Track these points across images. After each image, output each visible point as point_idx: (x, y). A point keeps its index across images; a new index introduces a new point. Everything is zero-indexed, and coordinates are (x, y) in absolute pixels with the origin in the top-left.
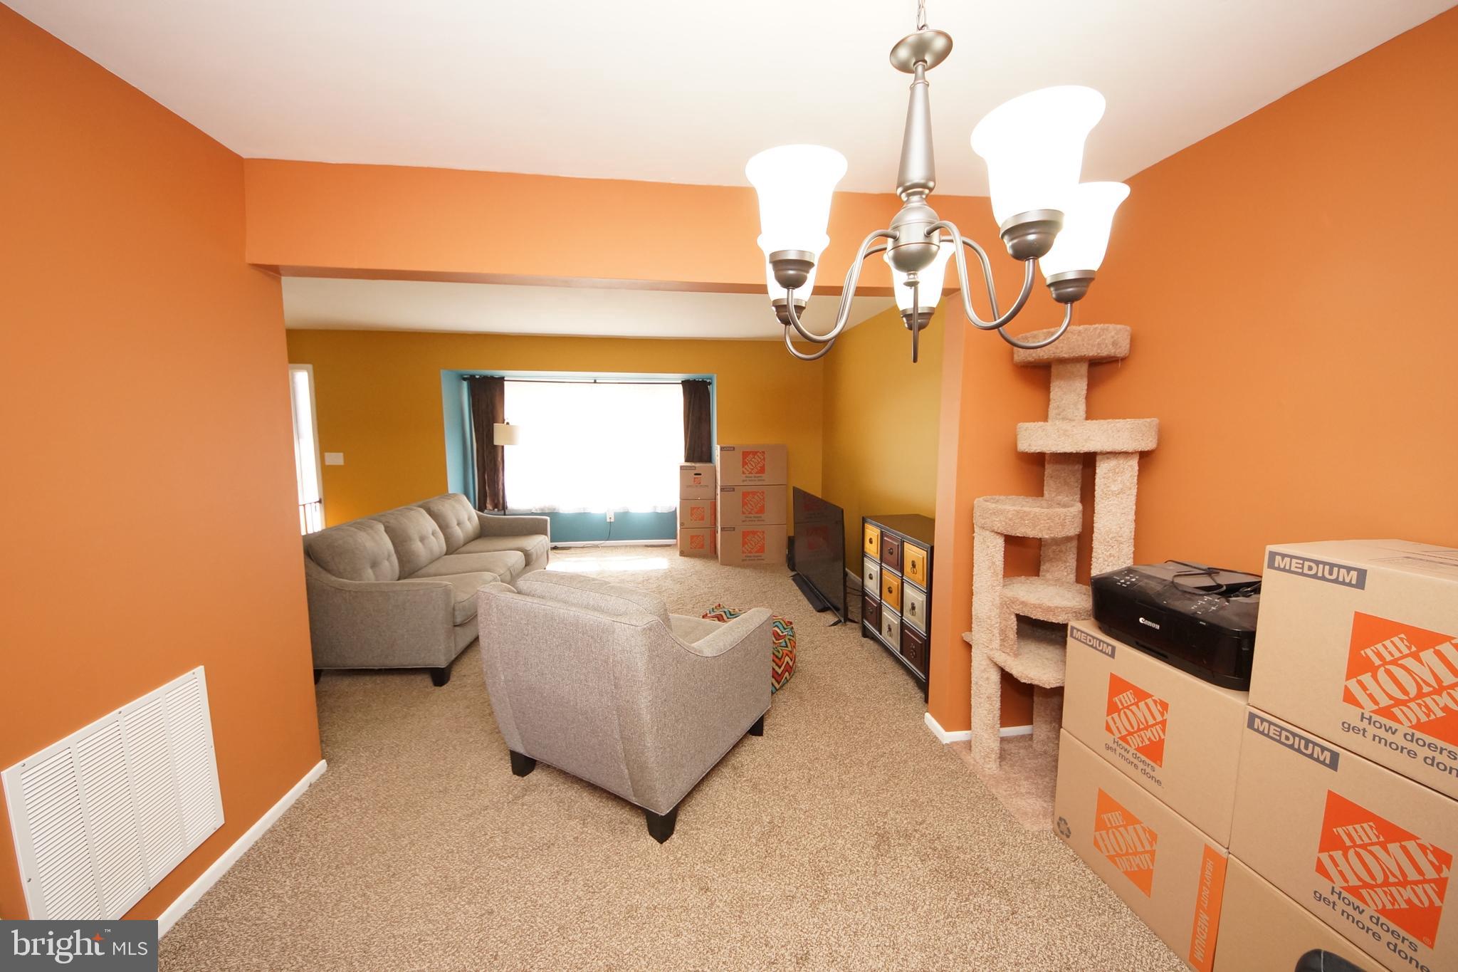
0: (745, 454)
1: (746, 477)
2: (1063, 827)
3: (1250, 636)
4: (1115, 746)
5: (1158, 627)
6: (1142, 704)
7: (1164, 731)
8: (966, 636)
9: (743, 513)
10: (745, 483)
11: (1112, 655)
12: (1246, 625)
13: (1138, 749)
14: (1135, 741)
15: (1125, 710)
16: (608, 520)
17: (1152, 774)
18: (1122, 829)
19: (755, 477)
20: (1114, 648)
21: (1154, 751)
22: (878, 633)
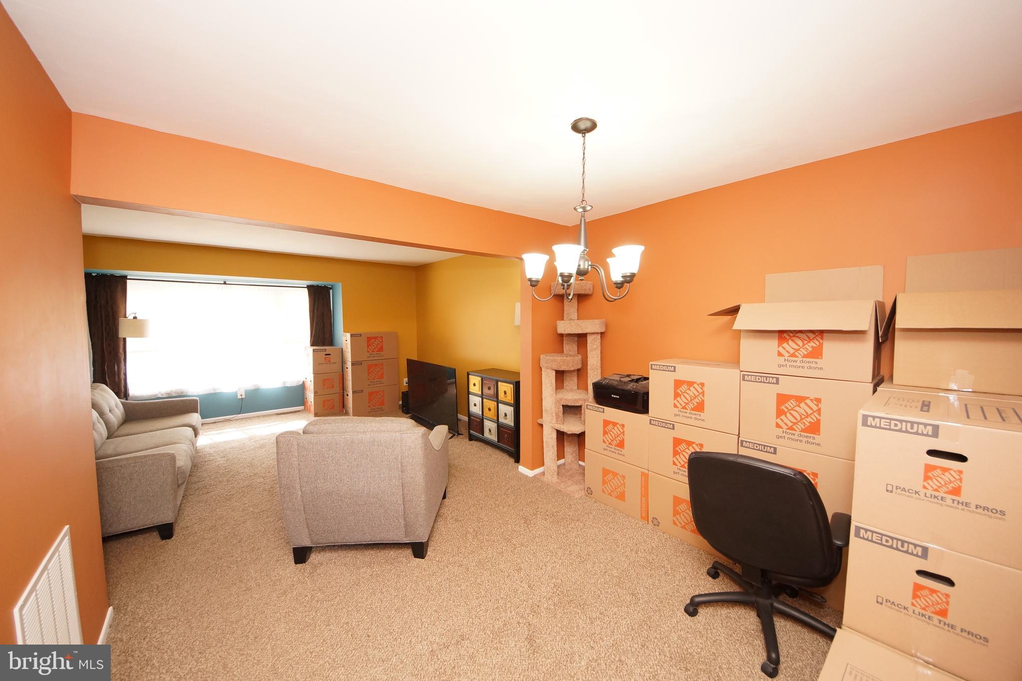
0: (369, 339)
1: (371, 354)
2: (589, 491)
3: (647, 394)
4: (607, 448)
5: (618, 397)
6: (616, 428)
7: (624, 435)
8: (540, 421)
9: (369, 379)
10: (370, 359)
11: (603, 412)
12: (645, 390)
13: (616, 446)
14: (615, 443)
15: (610, 432)
16: (239, 397)
17: (621, 453)
18: (612, 480)
19: (376, 354)
20: (604, 409)
21: (621, 444)
22: (481, 436)
